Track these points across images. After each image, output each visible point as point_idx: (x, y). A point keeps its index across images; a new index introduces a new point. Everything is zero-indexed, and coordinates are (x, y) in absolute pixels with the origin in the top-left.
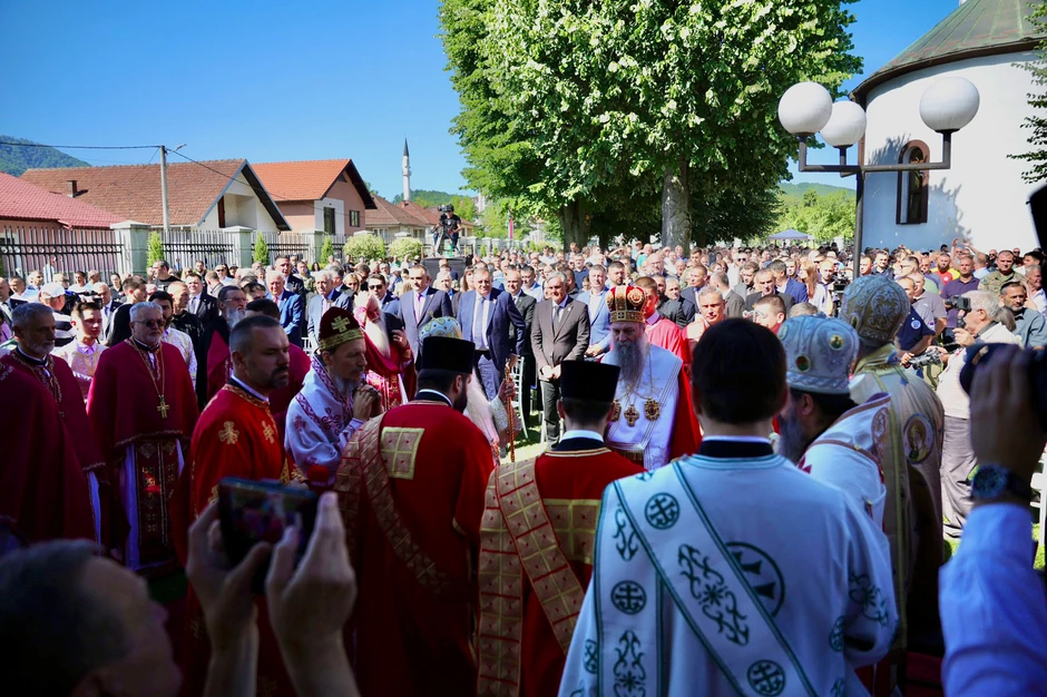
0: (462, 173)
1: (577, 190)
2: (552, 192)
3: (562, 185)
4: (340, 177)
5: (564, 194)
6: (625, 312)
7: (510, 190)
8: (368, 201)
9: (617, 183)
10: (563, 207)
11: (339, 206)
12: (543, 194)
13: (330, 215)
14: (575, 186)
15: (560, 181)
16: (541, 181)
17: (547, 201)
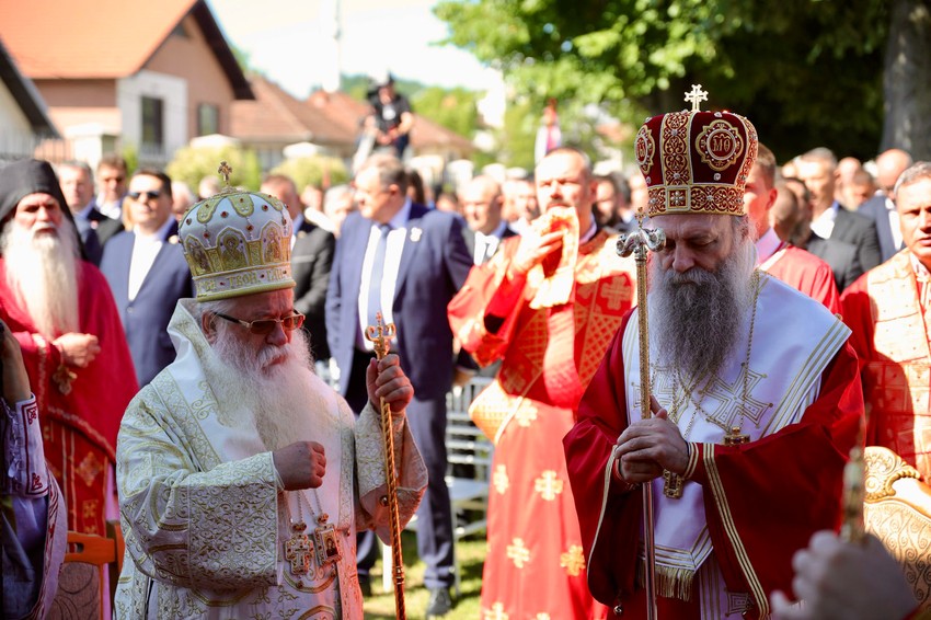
0: (435, 11)
1: (687, 49)
2: (631, 55)
3: (655, 38)
4: (179, 30)
5: (658, 57)
6: (689, 186)
7: (540, 49)
8: (241, 87)
9: (781, 26)
10: (656, 89)
11: (174, 94)
12: (611, 58)
13: (153, 113)
14: (683, 37)
15: (651, 28)
16: (607, 26)
17: (623, 75)
